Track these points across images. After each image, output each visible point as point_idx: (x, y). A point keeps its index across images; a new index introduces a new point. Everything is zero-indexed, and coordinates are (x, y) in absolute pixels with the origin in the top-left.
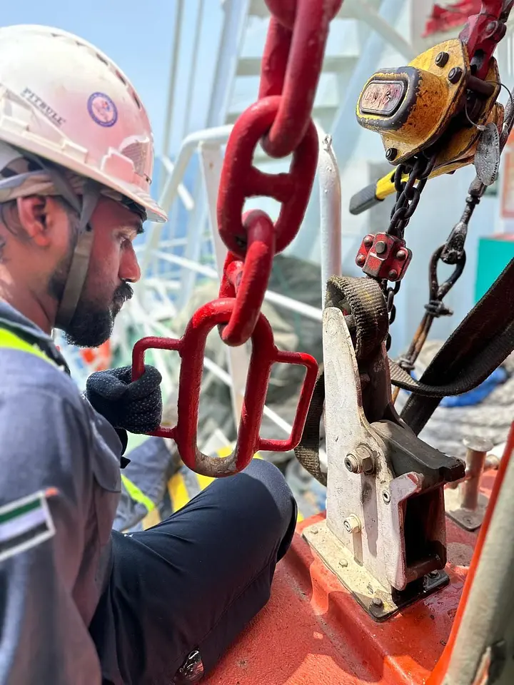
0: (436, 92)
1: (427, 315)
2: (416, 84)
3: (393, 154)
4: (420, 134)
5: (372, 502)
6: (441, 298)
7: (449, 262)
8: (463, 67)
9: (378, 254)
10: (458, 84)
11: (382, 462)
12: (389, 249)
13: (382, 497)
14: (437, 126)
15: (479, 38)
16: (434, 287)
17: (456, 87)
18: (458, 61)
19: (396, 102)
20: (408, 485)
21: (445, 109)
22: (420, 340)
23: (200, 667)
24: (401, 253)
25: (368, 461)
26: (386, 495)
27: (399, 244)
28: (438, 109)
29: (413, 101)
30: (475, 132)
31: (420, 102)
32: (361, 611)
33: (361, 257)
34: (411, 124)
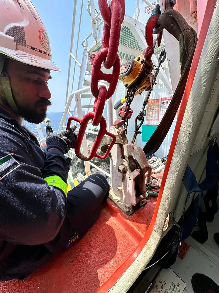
0: (138, 65)
1: (135, 134)
2: (133, 62)
3: (126, 85)
4: (134, 77)
5: (125, 181)
6: (138, 129)
7: (139, 120)
8: (144, 59)
9: (124, 111)
10: (143, 63)
11: (128, 168)
12: (127, 110)
13: (128, 178)
14: (138, 75)
15: (148, 54)
16: (137, 126)
17: (143, 65)
18: (143, 58)
19: (127, 68)
20: (136, 173)
21: (140, 70)
22: (134, 140)
23: (78, 237)
24: (130, 110)
25: (124, 168)
26: (129, 178)
27: (129, 109)
28: (139, 70)
29: (132, 67)
30: (148, 78)
31: (134, 67)
32: (124, 214)
33: (119, 113)
34: (132, 74)
